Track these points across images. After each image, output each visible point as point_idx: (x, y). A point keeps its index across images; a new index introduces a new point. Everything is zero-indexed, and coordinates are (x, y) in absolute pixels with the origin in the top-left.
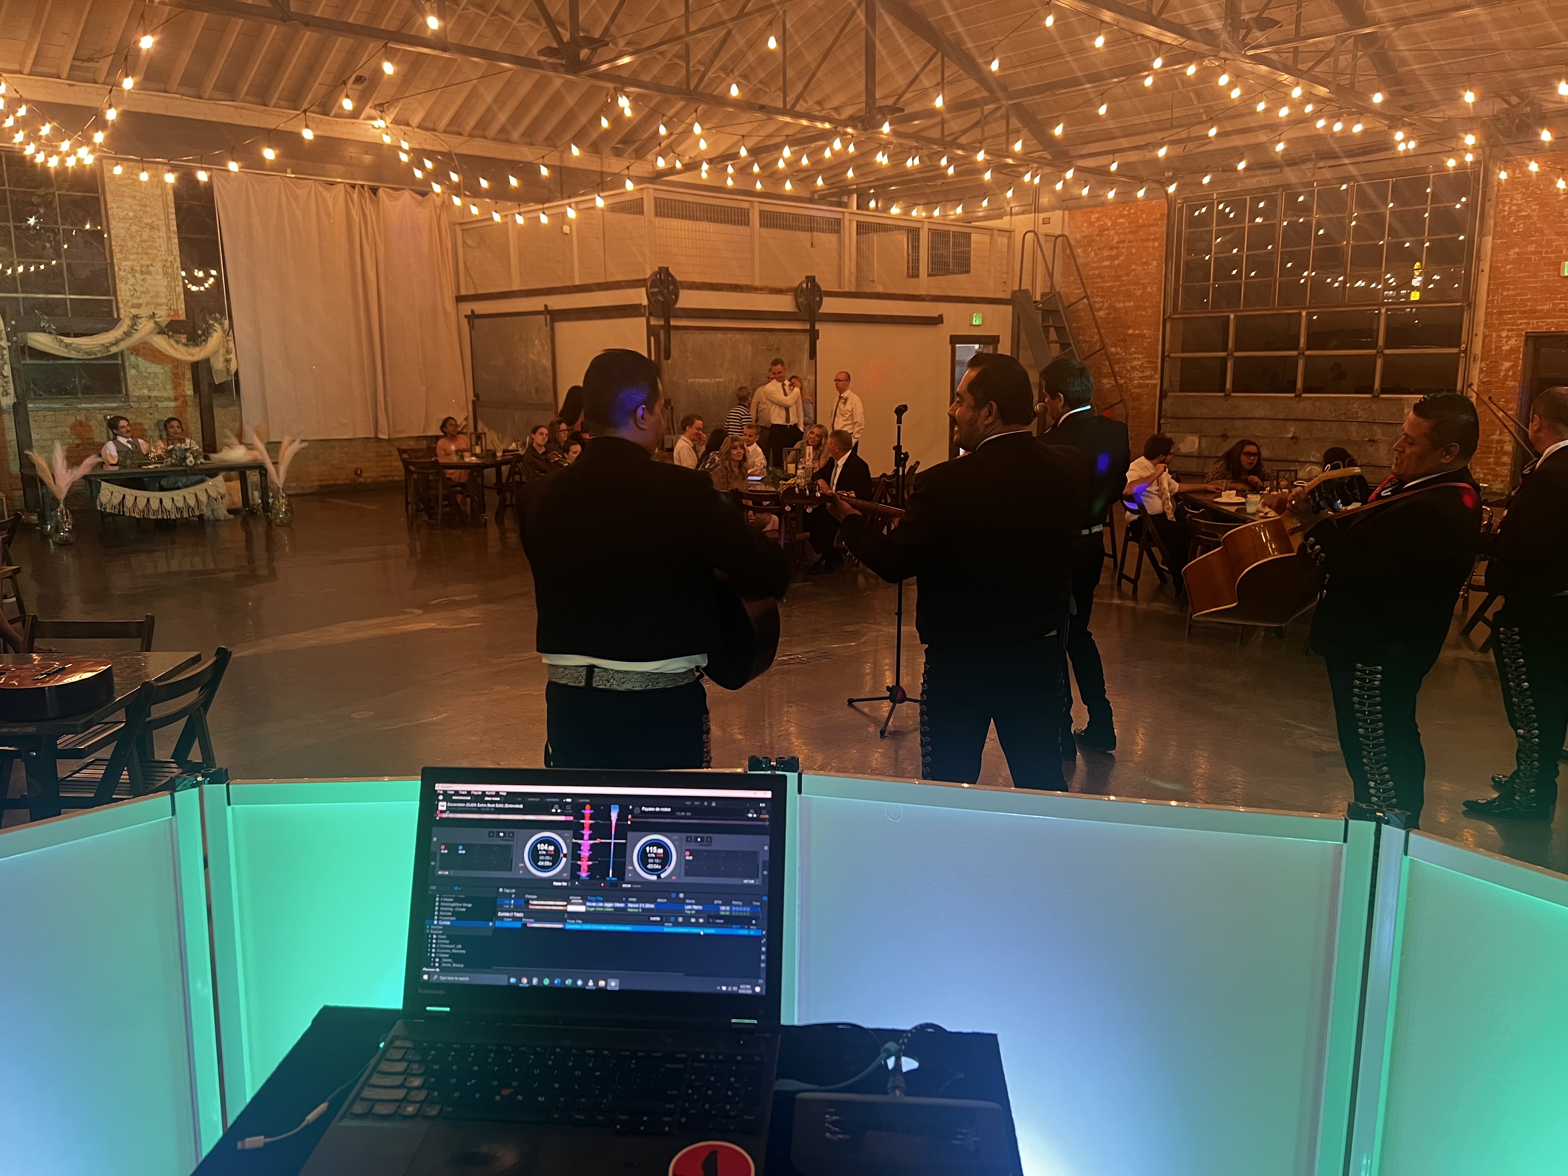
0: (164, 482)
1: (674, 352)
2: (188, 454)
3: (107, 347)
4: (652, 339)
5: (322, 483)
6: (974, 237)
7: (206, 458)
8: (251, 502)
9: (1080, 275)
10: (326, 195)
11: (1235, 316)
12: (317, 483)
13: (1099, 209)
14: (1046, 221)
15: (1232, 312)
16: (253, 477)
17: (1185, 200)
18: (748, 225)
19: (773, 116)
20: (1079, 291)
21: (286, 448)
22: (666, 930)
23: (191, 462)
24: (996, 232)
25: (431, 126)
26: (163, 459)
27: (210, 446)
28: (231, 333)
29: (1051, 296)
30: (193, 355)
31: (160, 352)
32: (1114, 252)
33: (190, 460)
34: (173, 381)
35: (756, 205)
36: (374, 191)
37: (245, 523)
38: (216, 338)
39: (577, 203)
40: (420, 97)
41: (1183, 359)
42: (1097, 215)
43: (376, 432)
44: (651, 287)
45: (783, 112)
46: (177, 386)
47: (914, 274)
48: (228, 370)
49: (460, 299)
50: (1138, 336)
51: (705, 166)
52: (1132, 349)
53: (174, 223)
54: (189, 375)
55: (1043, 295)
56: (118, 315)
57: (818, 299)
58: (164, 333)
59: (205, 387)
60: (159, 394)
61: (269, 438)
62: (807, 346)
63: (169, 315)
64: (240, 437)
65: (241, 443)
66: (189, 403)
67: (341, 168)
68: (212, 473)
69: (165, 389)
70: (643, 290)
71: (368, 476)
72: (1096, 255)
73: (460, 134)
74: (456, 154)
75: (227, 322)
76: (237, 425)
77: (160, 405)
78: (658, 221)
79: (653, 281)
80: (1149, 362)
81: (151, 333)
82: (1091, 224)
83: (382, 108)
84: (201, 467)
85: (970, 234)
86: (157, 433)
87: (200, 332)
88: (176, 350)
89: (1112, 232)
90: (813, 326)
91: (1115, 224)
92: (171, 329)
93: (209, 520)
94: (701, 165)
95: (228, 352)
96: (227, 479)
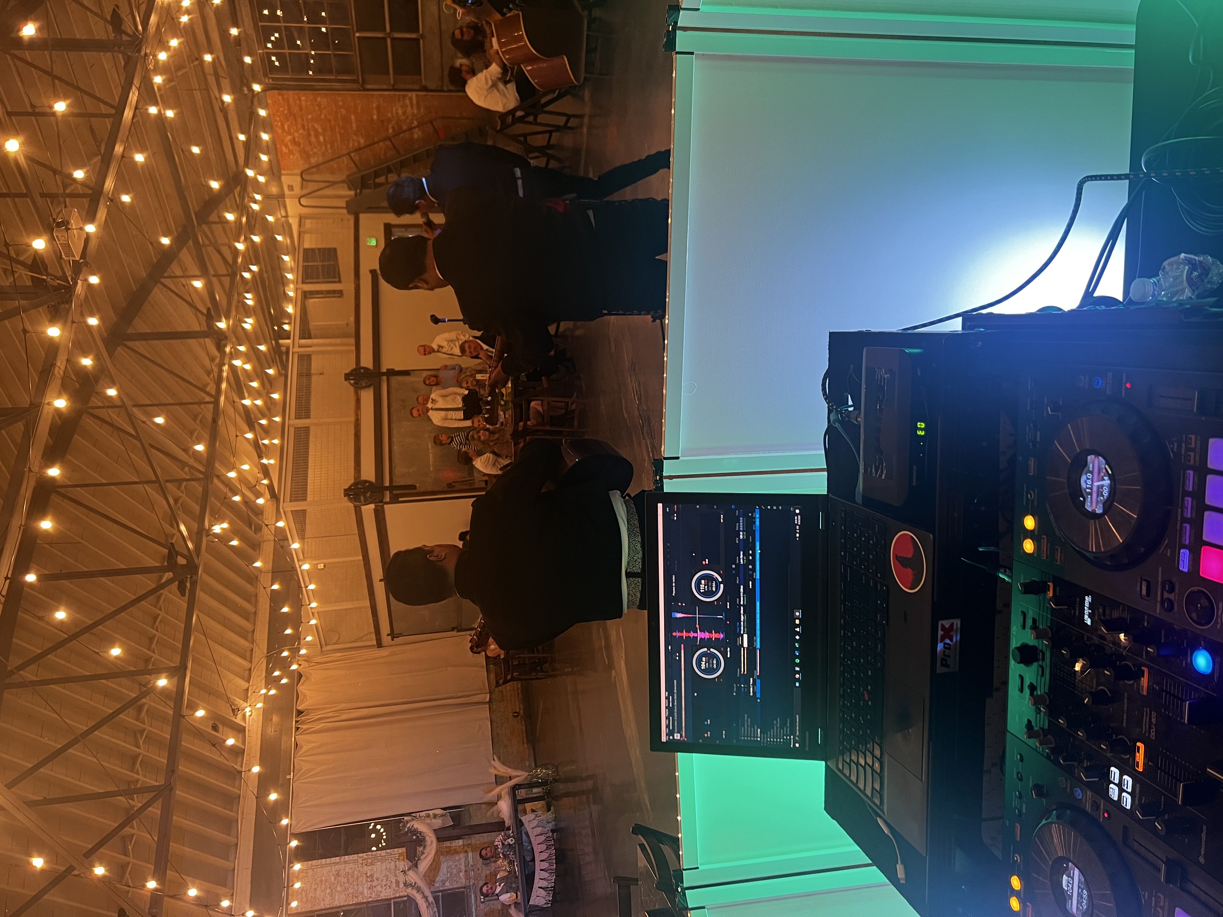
0: (528, 858)
1: (409, 482)
2: (506, 843)
3: (429, 904)
4: (401, 499)
5: (525, 742)
6: (307, 245)
7: (508, 829)
8: (541, 794)
9: (332, 160)
10: (304, 749)
11: (358, 31)
12: (526, 745)
13: (278, 146)
14: (291, 188)
15: (354, 35)
16: (522, 793)
17: (265, 75)
18: (308, 427)
19: (221, 410)
20: (345, 160)
21: (499, 771)
22: (758, 577)
23: (512, 840)
24: (302, 230)
25: (247, 673)
26: (511, 860)
27: (500, 826)
28: (413, 815)
29: (351, 183)
30: (432, 842)
31: (431, 865)
32: (312, 133)
33: (510, 841)
34: (453, 854)
35: (291, 422)
36: (300, 713)
37: (557, 798)
38: (418, 825)
39: (298, 560)
40: (225, 683)
41: (394, 74)
42: (284, 148)
43: (485, 703)
44: (360, 502)
45: (216, 402)
46: (456, 852)
47: (339, 293)
48: (442, 816)
49: (379, 645)
50: (378, 112)
51: (265, 461)
52: (389, 115)
53: (333, 860)
54: (447, 844)
55: (350, 189)
56: (405, 896)
57: (362, 371)
58: (416, 863)
59: (456, 832)
60: (463, 864)
61: (492, 783)
62: (400, 378)
63: (403, 860)
64: (492, 804)
65: (496, 804)
66: (469, 842)
67: (284, 738)
68: (520, 824)
69: (459, 860)
70: (363, 508)
71: (518, 707)
72: (315, 148)
73: (252, 650)
74: (268, 653)
75: (406, 818)
76: (484, 806)
77: (471, 863)
78: (309, 498)
79: (355, 501)
80: (399, 100)
81: (417, 873)
82: (291, 152)
83: (235, 711)
84: (515, 833)
85: (304, 249)
86: (493, 864)
87: (414, 837)
88: (429, 854)
89: (296, 135)
90: (384, 374)
91: (289, 133)
92: (413, 858)
93: (556, 825)
94: (264, 464)
95: (428, 816)
96: (525, 812)
